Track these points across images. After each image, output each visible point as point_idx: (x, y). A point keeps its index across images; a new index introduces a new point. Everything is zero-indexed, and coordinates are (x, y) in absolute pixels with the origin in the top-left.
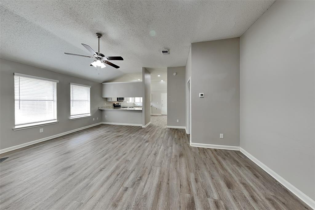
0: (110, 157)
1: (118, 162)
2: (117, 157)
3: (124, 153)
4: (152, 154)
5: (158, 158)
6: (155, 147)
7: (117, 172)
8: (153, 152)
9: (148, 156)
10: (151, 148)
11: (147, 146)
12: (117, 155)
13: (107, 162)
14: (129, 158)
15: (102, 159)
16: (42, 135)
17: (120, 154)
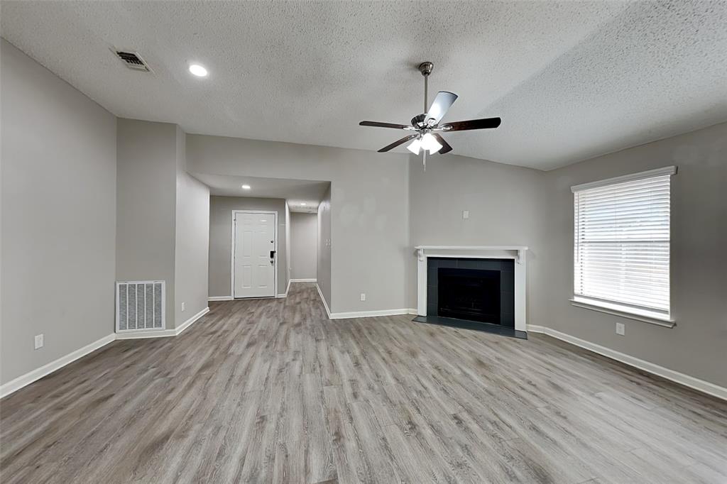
4: (274, 417)
5: (251, 411)
6: (271, 459)
8: (270, 426)
9: (283, 409)
10: (283, 446)
11: (307, 452)
16: (616, 342)
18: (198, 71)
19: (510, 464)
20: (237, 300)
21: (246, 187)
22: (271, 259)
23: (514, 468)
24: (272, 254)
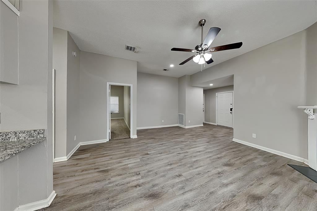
0: (191, 157)
1: (187, 151)
2: (186, 154)
3: (178, 155)
7: (190, 147)
12: (185, 156)
13: (195, 154)
14: (179, 149)
15: (198, 159)
17: (182, 155)
18: (172, 66)
19: (115, 184)
20: (218, 125)
21: (211, 85)
22: (231, 112)
23: (113, 185)
24: (231, 109)
